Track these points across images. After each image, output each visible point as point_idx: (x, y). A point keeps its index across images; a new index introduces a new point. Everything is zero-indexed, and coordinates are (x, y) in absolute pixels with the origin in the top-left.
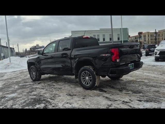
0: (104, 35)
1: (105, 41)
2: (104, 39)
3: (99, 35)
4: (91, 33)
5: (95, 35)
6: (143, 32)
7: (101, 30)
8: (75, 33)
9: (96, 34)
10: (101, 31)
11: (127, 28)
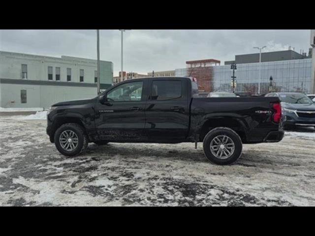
0: (69, 70)
1: (70, 80)
2: (69, 78)
3: (59, 68)
4: (43, 62)
5: (52, 67)
6: (127, 73)
7: (64, 58)
8: (8, 57)
9: (55, 66)
10: (64, 60)
11: (111, 62)
